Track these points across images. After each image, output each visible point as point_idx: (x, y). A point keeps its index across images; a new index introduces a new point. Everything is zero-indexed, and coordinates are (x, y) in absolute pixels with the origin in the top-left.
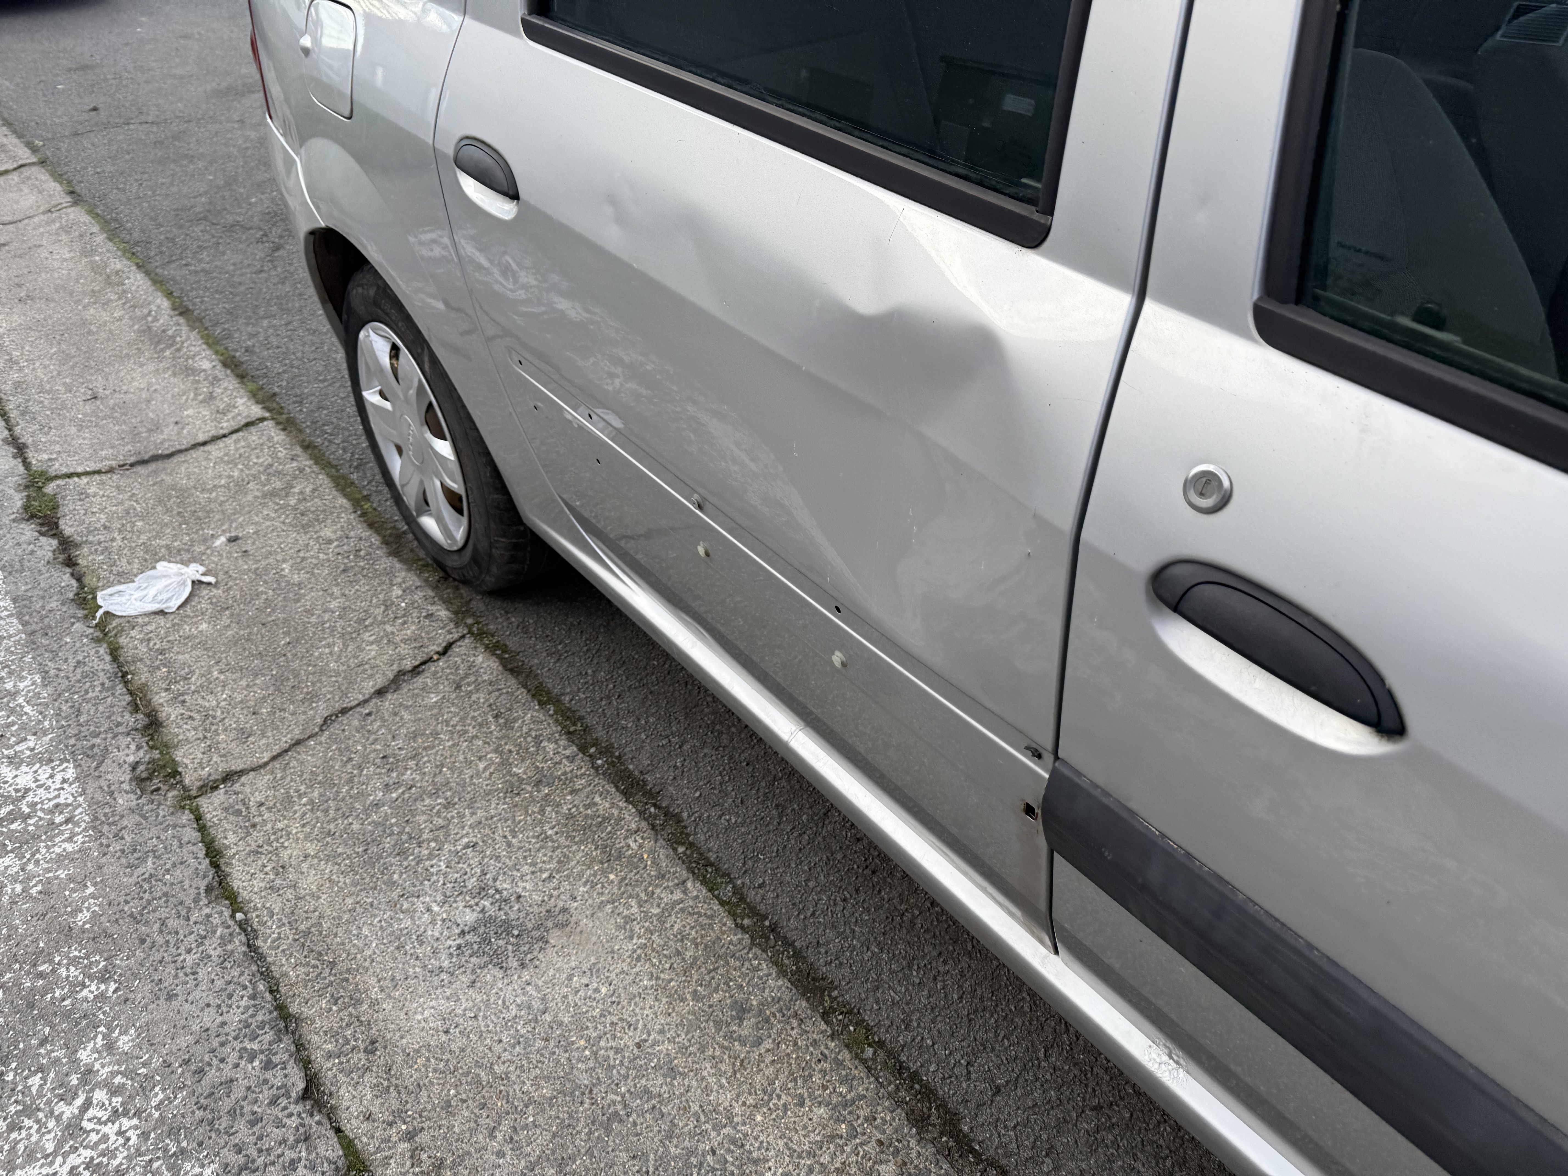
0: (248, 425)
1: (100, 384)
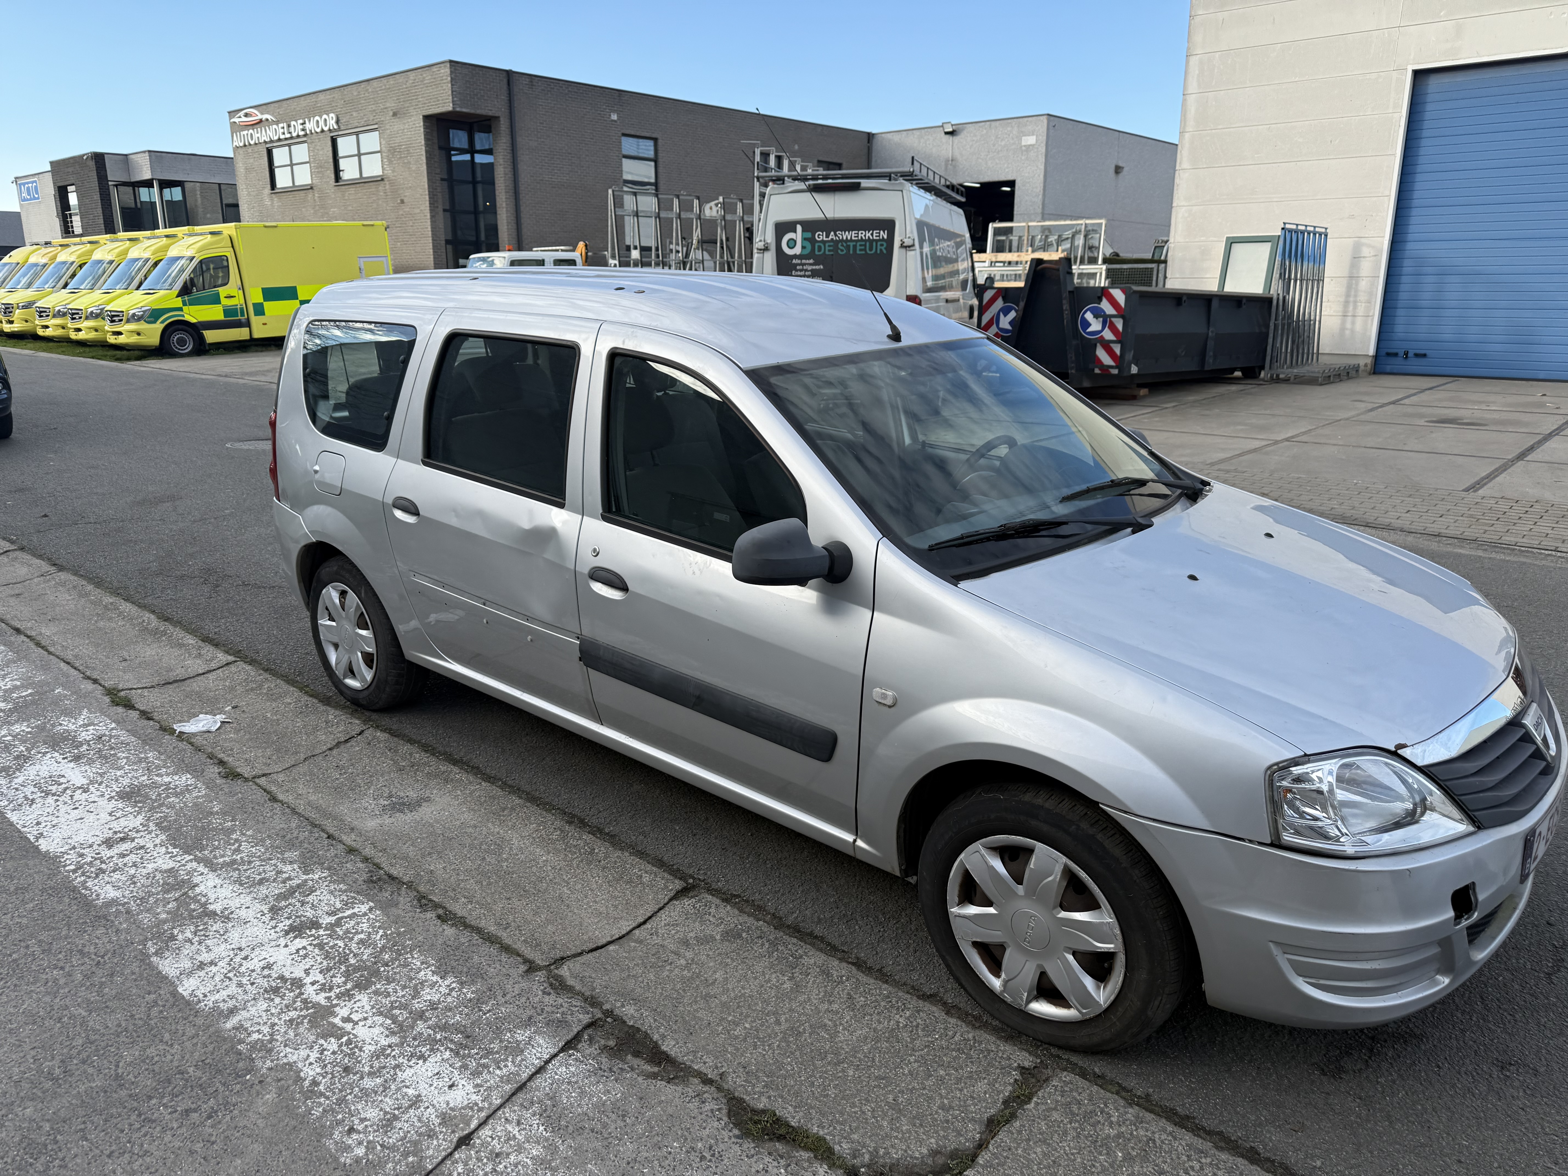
0: (227, 664)
1: (125, 654)
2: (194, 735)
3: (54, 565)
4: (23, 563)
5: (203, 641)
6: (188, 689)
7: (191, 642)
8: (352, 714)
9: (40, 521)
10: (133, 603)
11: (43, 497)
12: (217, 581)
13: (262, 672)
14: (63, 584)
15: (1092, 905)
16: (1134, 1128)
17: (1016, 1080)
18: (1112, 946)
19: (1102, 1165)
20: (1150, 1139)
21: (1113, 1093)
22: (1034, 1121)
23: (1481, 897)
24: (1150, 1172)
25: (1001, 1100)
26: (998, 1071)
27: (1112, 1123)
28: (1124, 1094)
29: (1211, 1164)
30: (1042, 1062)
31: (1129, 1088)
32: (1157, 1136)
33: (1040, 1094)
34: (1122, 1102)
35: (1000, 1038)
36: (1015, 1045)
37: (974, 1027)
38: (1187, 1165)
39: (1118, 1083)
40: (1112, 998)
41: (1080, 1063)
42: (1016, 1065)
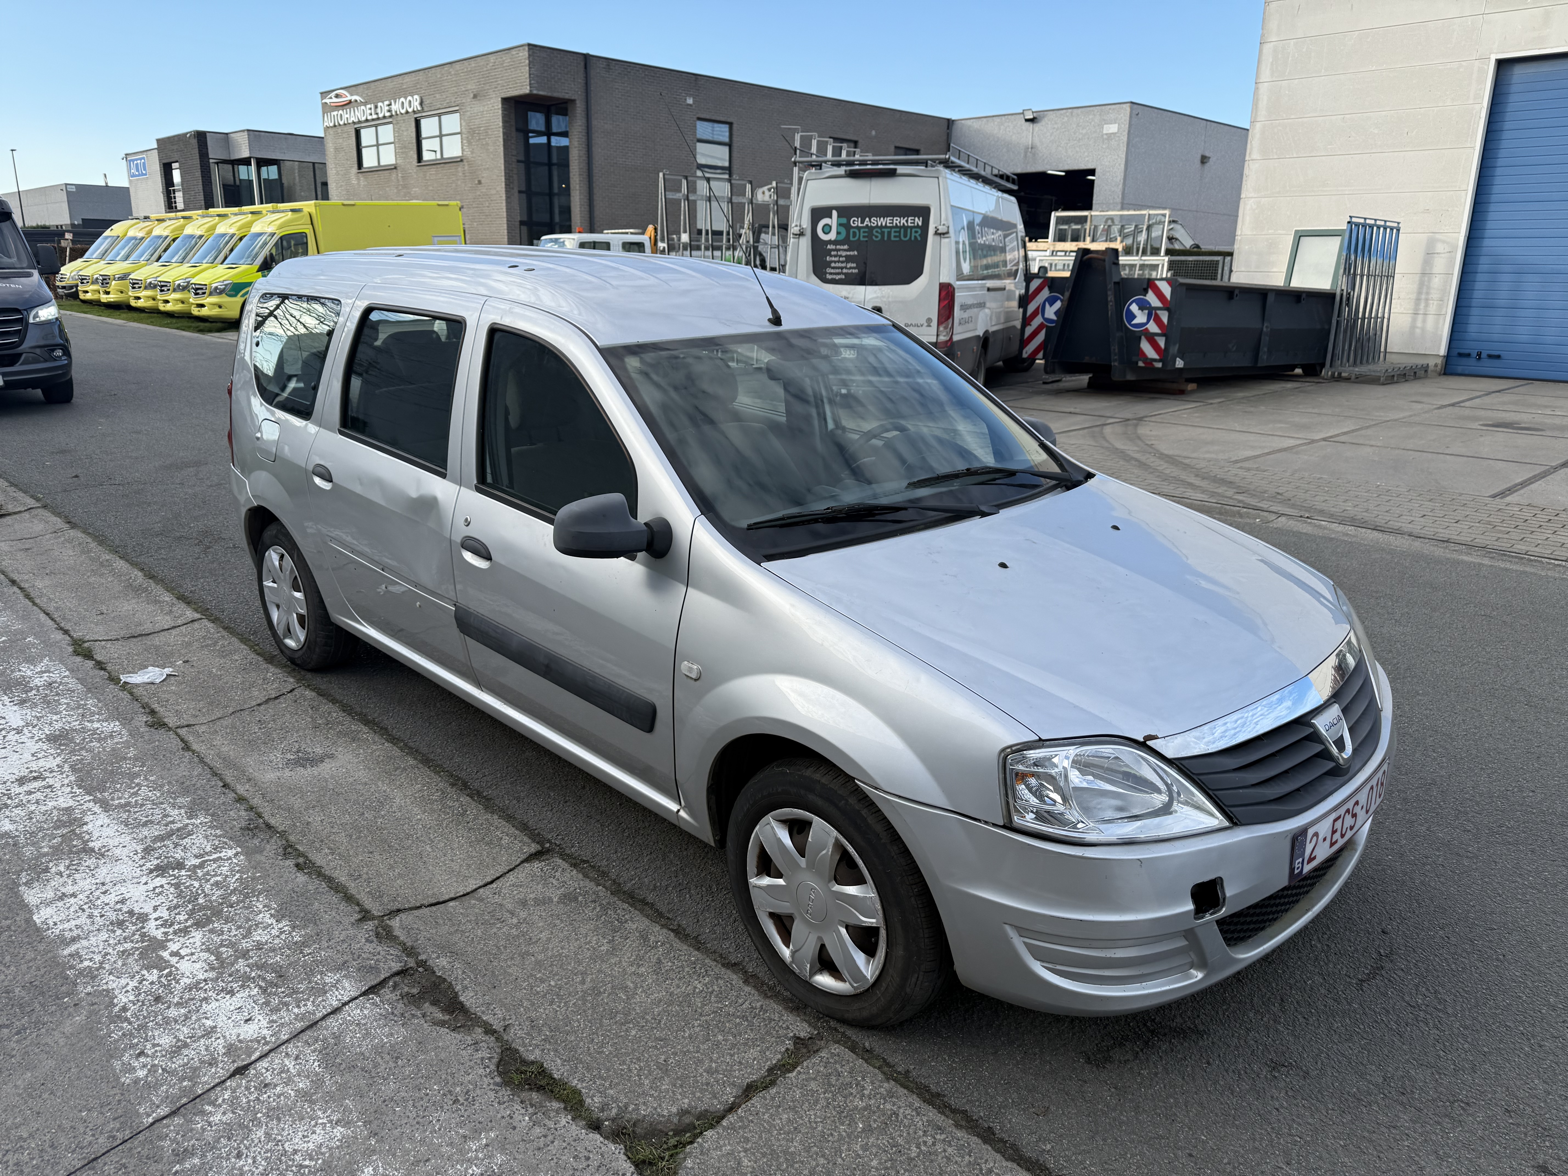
0: (192, 621)
1: (104, 609)
2: (137, 685)
3: (69, 522)
4: (41, 520)
5: (178, 598)
6: (149, 643)
7: (167, 599)
8: (289, 673)
9: (70, 481)
10: (127, 561)
11: (80, 459)
12: (210, 542)
13: (221, 629)
14: (70, 541)
15: (859, 880)
16: (882, 1101)
17: (787, 1049)
18: (874, 920)
19: (840, 1135)
20: (894, 1113)
21: (875, 1067)
22: (790, 1089)
23: (1227, 894)
24: (884, 1144)
25: (767, 1067)
26: (773, 1039)
27: (863, 1095)
28: (886, 1069)
29: (944, 1140)
30: (819, 1033)
31: (892, 1063)
32: (902, 1111)
33: (805, 1064)
34: (880, 1076)
35: (786, 1008)
36: (798, 1016)
37: (766, 996)
38: (921, 1140)
39: (883, 1058)
40: (877, 973)
41: (854, 1037)
42: (792, 1034)
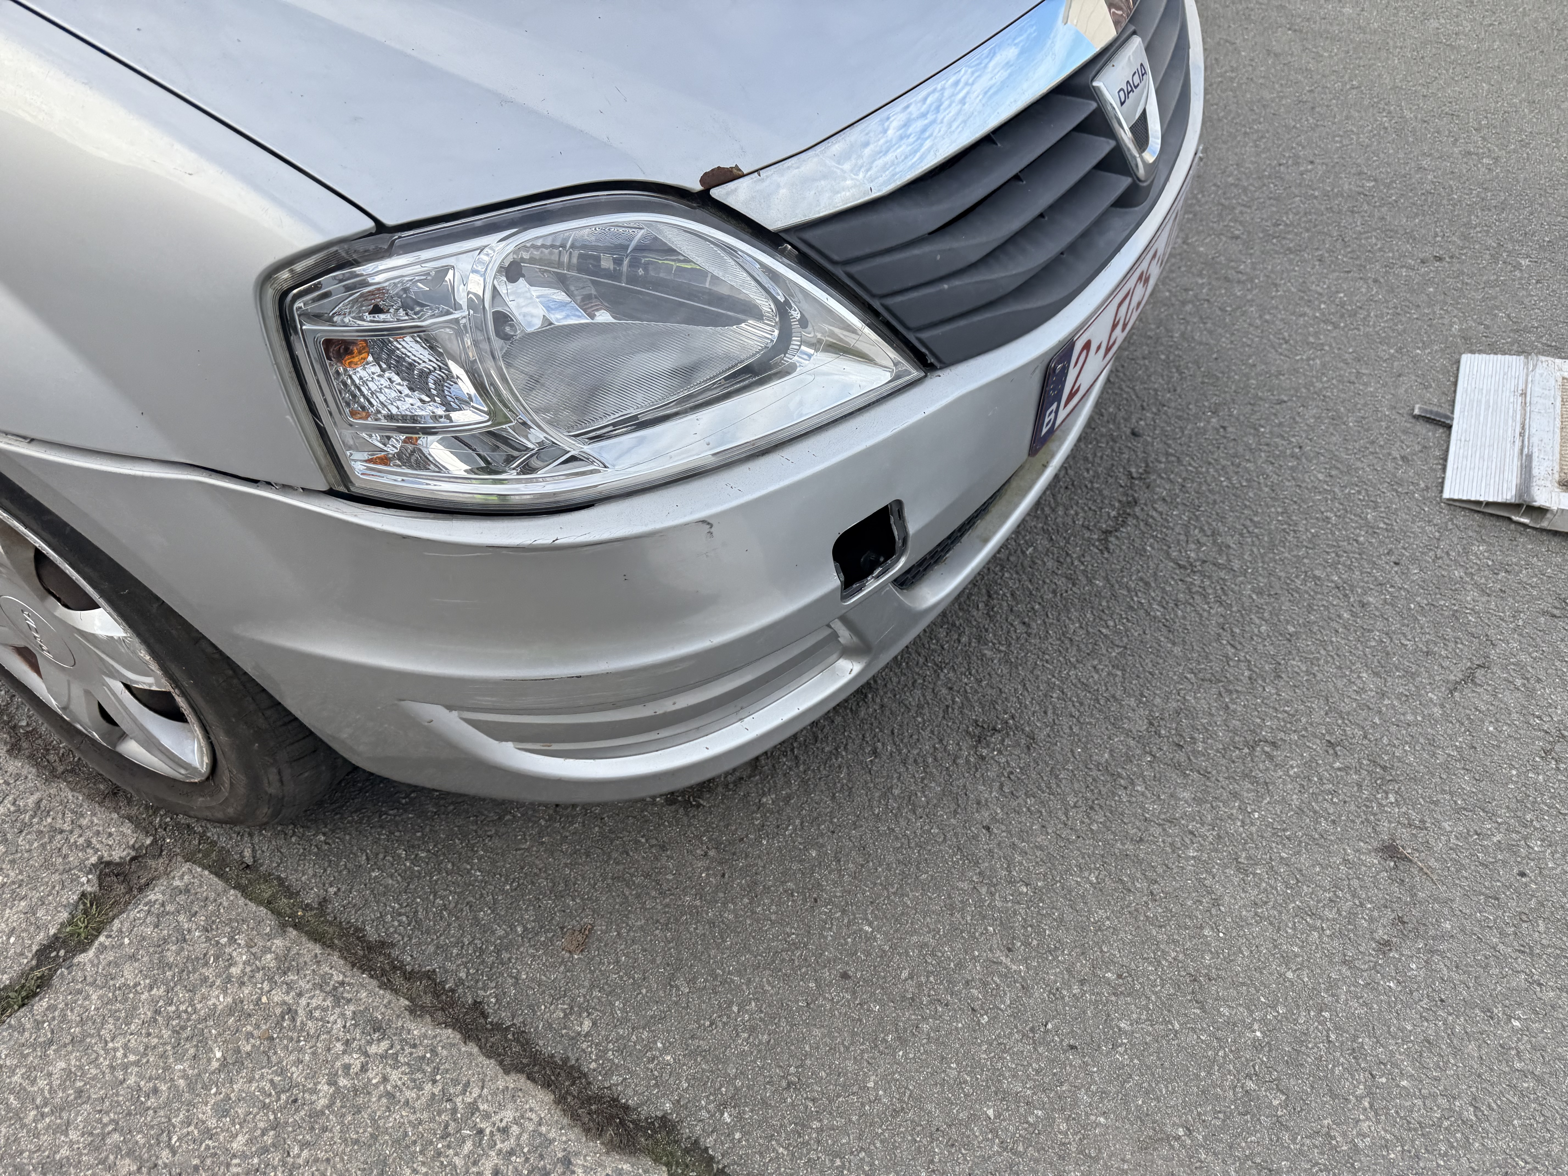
15: (87, 602)
16: (266, 986)
17: (83, 895)
19: (173, 1087)
20: (290, 1010)
21: (260, 903)
22: (79, 992)
23: (912, 528)
24: (262, 1090)
25: (35, 948)
26: (56, 877)
27: (229, 979)
28: (283, 902)
29: (384, 1056)
30: (155, 842)
31: (296, 886)
32: (303, 1001)
33: (116, 923)
34: (269, 922)
35: (90, 797)
36: (116, 810)
37: (52, 775)
38: (338, 1064)
39: (279, 878)
40: (205, 759)
41: (223, 842)
42: (94, 860)
